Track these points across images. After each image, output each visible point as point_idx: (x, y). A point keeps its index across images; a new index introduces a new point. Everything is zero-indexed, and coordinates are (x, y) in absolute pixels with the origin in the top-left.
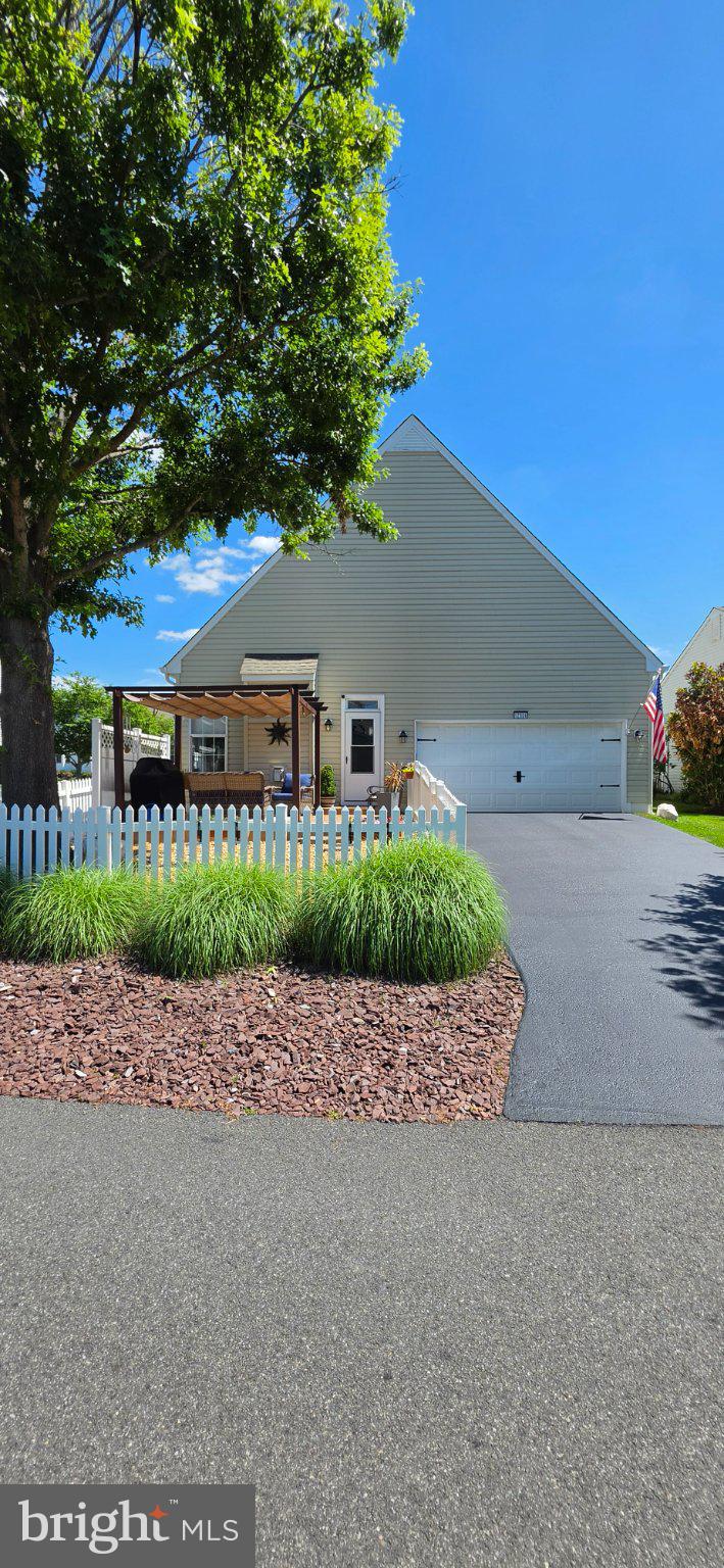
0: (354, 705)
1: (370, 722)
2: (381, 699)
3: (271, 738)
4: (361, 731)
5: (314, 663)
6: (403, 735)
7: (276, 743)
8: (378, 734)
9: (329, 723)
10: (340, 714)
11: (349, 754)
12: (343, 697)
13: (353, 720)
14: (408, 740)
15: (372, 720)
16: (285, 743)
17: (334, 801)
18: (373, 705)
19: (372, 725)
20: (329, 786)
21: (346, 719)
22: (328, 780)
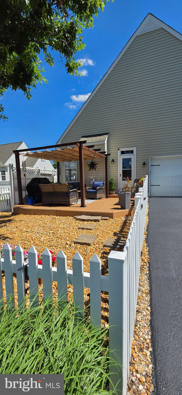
0: (123, 153)
1: (130, 160)
2: (134, 149)
3: (89, 168)
4: (126, 163)
5: (106, 137)
6: (144, 164)
7: (91, 170)
8: (133, 164)
9: (113, 161)
10: (118, 157)
11: (121, 173)
12: (119, 150)
13: (123, 159)
14: (147, 166)
15: (131, 159)
16: (95, 170)
17: (115, 192)
18: (132, 152)
19: (131, 161)
20: (112, 186)
21: (120, 158)
22: (112, 184)
